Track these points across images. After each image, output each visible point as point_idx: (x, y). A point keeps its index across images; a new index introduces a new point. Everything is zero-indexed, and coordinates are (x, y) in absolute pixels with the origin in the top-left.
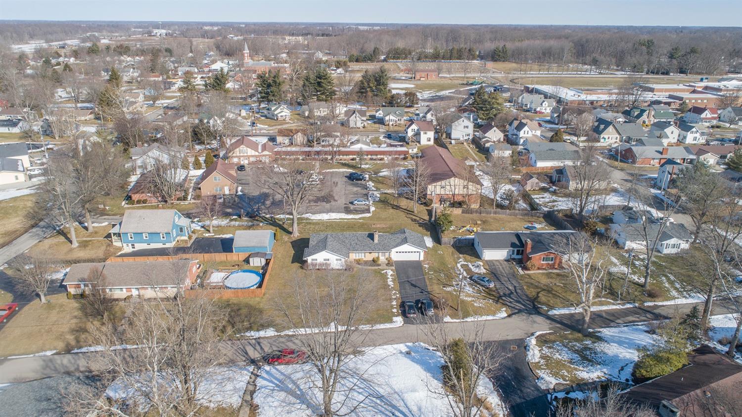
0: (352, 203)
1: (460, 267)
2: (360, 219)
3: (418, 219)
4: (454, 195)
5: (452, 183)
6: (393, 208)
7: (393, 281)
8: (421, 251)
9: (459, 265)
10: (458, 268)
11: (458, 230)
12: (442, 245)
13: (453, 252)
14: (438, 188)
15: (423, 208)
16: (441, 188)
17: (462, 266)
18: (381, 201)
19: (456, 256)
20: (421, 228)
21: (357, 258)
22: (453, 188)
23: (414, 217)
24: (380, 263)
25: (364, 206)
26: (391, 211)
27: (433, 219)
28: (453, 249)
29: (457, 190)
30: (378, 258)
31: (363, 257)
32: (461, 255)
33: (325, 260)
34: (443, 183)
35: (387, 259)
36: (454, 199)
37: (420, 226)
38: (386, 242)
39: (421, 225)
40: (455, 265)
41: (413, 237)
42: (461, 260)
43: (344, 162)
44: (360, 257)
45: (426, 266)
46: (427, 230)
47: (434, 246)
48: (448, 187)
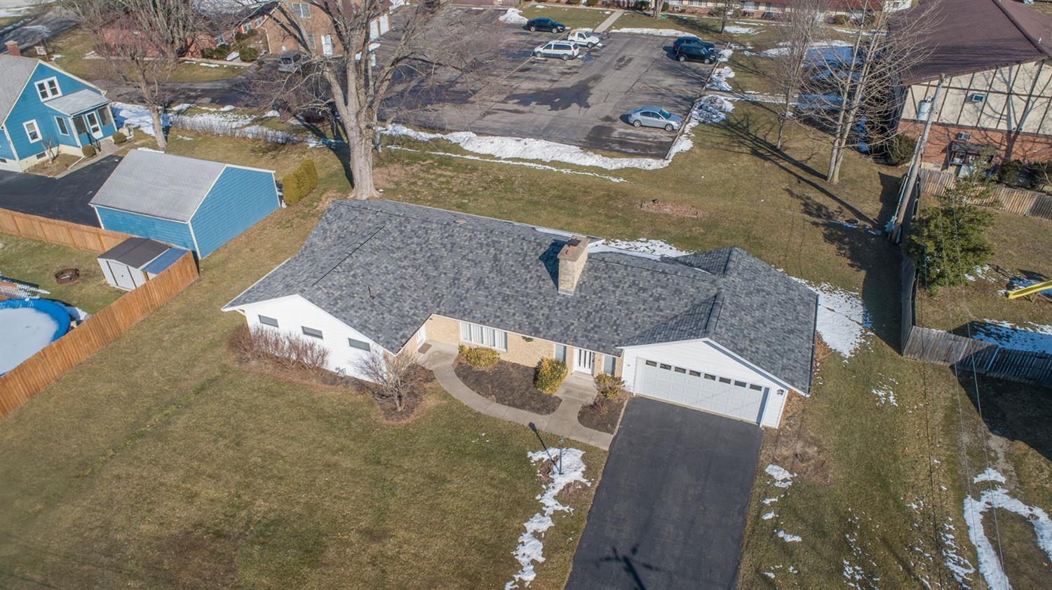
0: (625, 118)
1: (977, 534)
2: (617, 173)
3: (833, 206)
4: (1012, 136)
5: (1022, 83)
6: (755, 153)
7: (550, 543)
8: (774, 388)
9: (973, 511)
10: (964, 530)
11: (999, 283)
12: (907, 358)
13: (952, 409)
14: (954, 98)
15: (870, 169)
16: (968, 100)
17: (993, 518)
18: (727, 125)
19: (966, 438)
20: (833, 248)
21: (475, 343)
22: (1019, 105)
23: (820, 199)
24: (559, 393)
25: (658, 133)
26: (746, 160)
27: (898, 218)
28: (959, 393)
29: (1034, 117)
30: (559, 366)
31: (499, 347)
32: (997, 443)
33: (306, 331)
34: (980, 80)
35: (599, 379)
36: (1009, 151)
37: (829, 238)
38: (613, 299)
39: (835, 233)
40: (949, 506)
41: (757, 299)
42: (991, 475)
43: (685, 16)
44: (485, 345)
45: (779, 474)
46: (857, 258)
47: (861, 353)
48: (997, 102)
